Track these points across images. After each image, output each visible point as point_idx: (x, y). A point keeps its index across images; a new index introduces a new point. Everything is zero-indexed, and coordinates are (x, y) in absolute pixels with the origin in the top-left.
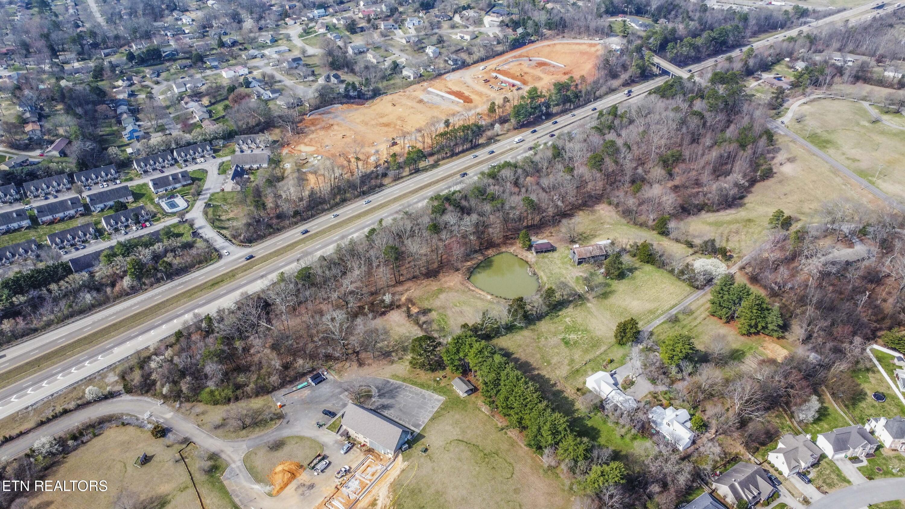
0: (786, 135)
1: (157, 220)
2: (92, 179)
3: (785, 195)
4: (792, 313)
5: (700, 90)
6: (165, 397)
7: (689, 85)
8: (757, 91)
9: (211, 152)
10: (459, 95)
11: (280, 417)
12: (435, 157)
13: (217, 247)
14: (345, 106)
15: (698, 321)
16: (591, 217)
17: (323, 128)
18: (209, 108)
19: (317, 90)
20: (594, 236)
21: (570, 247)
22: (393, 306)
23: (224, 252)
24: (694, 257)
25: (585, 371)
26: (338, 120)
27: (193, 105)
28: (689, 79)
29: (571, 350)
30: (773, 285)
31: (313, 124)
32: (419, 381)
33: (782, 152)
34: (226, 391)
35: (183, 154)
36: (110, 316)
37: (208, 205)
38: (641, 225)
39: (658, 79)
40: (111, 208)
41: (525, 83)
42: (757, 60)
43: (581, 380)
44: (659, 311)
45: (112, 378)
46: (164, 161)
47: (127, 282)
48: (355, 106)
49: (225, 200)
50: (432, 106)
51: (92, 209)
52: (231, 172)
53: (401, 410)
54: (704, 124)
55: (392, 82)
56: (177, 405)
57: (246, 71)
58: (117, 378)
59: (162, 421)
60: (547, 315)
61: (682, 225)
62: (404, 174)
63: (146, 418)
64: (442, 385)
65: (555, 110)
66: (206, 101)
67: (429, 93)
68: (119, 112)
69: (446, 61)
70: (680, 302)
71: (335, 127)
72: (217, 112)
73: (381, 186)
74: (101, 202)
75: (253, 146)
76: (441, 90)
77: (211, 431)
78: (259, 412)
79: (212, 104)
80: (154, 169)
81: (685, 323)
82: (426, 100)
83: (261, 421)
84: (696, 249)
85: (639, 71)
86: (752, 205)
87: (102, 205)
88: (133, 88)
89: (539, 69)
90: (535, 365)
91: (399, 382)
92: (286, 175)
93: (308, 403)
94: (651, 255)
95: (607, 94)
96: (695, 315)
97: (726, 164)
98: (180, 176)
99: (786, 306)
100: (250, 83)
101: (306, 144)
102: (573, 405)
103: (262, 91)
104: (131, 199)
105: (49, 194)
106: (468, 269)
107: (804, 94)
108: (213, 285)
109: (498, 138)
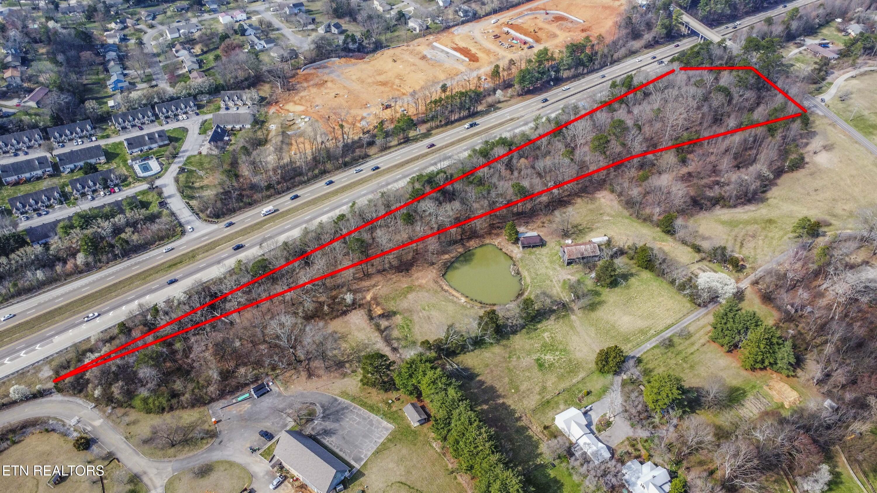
0: (825, 116)
1: (127, 185)
2: (66, 136)
3: (816, 190)
4: (808, 344)
5: (730, 58)
6: (97, 402)
7: (717, 52)
8: (797, 60)
9: (195, 108)
10: (465, 52)
11: (212, 434)
12: (428, 125)
13: (182, 221)
14: (343, 60)
15: (695, 348)
16: (591, 206)
17: (316, 85)
18: (200, 57)
19: (314, 42)
20: (591, 230)
21: (562, 242)
22: (355, 305)
23: (188, 227)
24: (700, 265)
25: (557, 403)
26: (333, 76)
27: (183, 55)
28: (720, 44)
29: (544, 374)
30: (789, 307)
31: (306, 80)
32: (369, 402)
33: (817, 137)
34: (161, 399)
35: (164, 110)
36: (58, 297)
37: (182, 170)
38: (645, 220)
39: (685, 40)
40: (81, 168)
41: (538, 40)
42: (802, 23)
43: (550, 414)
44: (652, 332)
45: (47, 372)
46: (144, 117)
47: (80, 259)
48: (353, 60)
49: (201, 164)
50: (436, 64)
51: (62, 169)
52: (210, 133)
53: (344, 438)
54: (730, 102)
55: (396, 34)
56: (109, 410)
57: (244, 16)
58: (51, 373)
59: (89, 429)
60: (523, 327)
61: (691, 222)
62: (393, 144)
63: (72, 424)
64: (394, 409)
65: (565, 74)
66: (197, 49)
67: (434, 48)
68: (108, 58)
69: (456, 12)
70: (677, 322)
71: (329, 84)
72: (208, 62)
73: (366, 157)
74: (71, 163)
75: (240, 103)
76: (446, 46)
77: (138, 446)
78: (192, 427)
79: (204, 53)
80: (133, 126)
81: (680, 348)
82: (429, 56)
83: (192, 438)
84: (703, 255)
85: (664, 31)
86: (776, 201)
87: (72, 166)
88: (126, 31)
89: (555, 24)
90: (501, 391)
91: (348, 402)
92: (269, 137)
93: (246, 420)
94: (650, 261)
95: (626, 56)
96: (693, 339)
97: (751, 148)
98: (157, 135)
99: (801, 334)
100: (246, 30)
101: (295, 103)
102: (537, 447)
103: (256, 40)
104: (103, 159)
105: (20, 149)
106: (445, 263)
107: (854, 65)
108: (170, 267)
109: (499, 105)
